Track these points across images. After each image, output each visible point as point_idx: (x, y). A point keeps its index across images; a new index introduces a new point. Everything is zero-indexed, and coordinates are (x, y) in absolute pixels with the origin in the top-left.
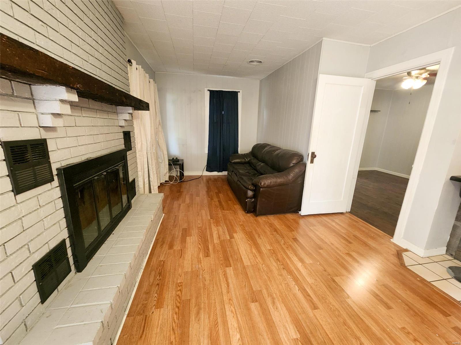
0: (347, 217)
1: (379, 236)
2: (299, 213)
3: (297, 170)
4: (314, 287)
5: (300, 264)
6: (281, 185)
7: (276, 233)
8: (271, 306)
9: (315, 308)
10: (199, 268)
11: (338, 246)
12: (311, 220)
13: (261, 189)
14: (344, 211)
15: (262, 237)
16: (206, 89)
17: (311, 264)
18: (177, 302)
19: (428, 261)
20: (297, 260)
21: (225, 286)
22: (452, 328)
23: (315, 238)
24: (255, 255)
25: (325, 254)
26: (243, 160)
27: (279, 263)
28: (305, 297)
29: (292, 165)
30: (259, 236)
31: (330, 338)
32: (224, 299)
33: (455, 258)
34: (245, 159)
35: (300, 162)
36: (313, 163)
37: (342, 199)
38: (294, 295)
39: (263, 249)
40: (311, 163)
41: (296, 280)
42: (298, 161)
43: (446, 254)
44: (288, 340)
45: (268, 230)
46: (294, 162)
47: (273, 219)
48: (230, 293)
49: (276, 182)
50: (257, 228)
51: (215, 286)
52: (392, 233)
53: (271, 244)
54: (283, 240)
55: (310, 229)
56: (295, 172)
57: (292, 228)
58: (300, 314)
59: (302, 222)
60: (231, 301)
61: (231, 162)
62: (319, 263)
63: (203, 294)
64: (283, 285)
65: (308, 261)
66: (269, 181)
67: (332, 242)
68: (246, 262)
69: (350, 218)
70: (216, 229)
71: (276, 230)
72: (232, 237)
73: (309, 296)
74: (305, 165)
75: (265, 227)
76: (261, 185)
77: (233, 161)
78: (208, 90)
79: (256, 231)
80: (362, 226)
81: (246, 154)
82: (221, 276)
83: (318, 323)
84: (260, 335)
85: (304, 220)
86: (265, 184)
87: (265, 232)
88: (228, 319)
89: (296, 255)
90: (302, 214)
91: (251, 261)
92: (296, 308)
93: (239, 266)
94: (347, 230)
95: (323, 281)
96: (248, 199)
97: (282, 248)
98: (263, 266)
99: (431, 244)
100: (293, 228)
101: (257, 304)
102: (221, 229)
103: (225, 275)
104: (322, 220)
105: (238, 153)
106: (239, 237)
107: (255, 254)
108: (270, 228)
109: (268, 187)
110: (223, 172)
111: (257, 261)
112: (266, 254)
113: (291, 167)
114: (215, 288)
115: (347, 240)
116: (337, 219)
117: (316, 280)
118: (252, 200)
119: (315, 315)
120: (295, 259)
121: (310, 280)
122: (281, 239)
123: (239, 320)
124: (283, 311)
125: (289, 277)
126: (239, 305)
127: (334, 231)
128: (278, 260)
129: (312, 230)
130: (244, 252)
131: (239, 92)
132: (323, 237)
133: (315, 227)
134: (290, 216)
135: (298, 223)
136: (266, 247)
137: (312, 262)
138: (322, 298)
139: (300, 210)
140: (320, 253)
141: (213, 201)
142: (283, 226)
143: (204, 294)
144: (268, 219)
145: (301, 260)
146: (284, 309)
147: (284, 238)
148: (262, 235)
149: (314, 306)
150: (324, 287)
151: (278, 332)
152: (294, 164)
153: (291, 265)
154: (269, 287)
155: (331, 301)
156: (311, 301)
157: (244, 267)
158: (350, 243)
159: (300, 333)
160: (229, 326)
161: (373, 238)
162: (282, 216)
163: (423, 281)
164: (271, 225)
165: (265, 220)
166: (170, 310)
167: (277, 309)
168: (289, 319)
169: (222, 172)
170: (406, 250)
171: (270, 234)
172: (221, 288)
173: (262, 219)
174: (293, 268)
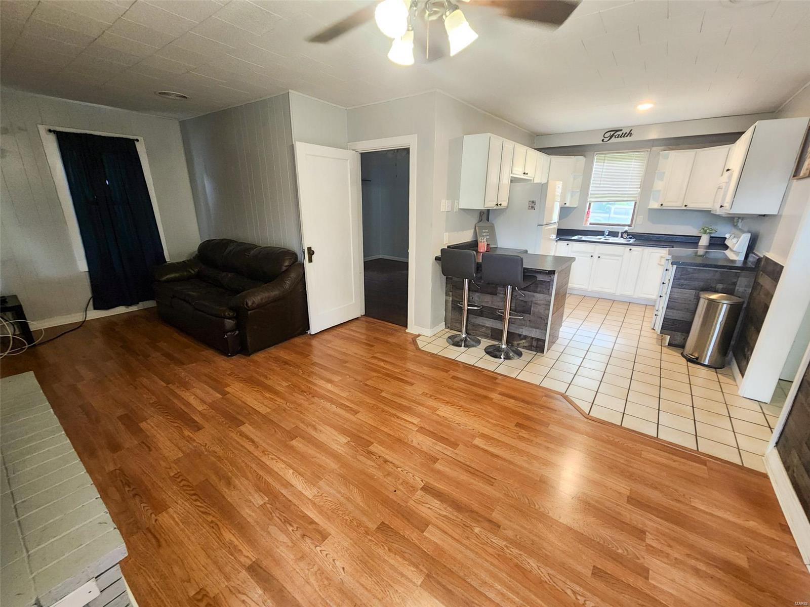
0: (363, 321)
1: (396, 331)
2: (309, 333)
3: (293, 275)
4: (349, 398)
5: (330, 385)
6: (276, 300)
7: (287, 365)
8: (313, 433)
9: (356, 412)
10: (195, 447)
11: (362, 353)
12: (326, 336)
13: (249, 312)
14: (359, 315)
15: (271, 377)
16: (42, 130)
17: (340, 380)
18: (188, 492)
19: (434, 338)
20: (324, 382)
21: (249, 444)
22: (452, 378)
23: (336, 355)
24: (273, 399)
25: (351, 366)
26: (185, 273)
27: (306, 394)
28: (345, 410)
29: (284, 268)
30: (266, 377)
31: (375, 427)
32: (256, 455)
33: (451, 329)
34: (190, 272)
35: (294, 263)
36: (312, 262)
37: (354, 301)
38: (333, 413)
39: (278, 388)
40: (309, 262)
41: (331, 401)
42: (292, 262)
43: (446, 328)
44: (341, 446)
45: (274, 366)
46: (287, 264)
47: (274, 351)
48: (259, 447)
49: (269, 298)
50: (258, 370)
51: (234, 450)
52: (405, 325)
53: (286, 380)
54: (300, 370)
55: (328, 347)
56: (291, 278)
57: (305, 353)
58: (345, 424)
59: (314, 342)
60: (266, 452)
61: (159, 281)
62: (348, 376)
63: (223, 466)
64: (319, 410)
65: (336, 378)
66: (259, 298)
67: (355, 352)
68: (263, 410)
69: (366, 322)
70: (189, 394)
71: (286, 363)
72: (224, 394)
73: (348, 407)
74: (302, 266)
75: (269, 364)
76: (248, 307)
77: (165, 278)
78: (50, 131)
79: (257, 373)
80: (380, 326)
81: (186, 262)
82: (236, 438)
83: (363, 422)
84: (313, 458)
85: (317, 339)
86: (254, 302)
87: (272, 370)
88: (271, 467)
89: (323, 378)
90: (313, 333)
91: (270, 406)
92: (340, 422)
93: (256, 418)
94: (367, 335)
95: (356, 389)
96: (228, 334)
97: (304, 379)
98: (288, 404)
99: (434, 324)
100: (307, 353)
101: (298, 438)
102: (198, 392)
103: (242, 434)
104: (337, 332)
105: (166, 262)
106: (236, 389)
107: (270, 398)
108: (277, 363)
109: (260, 306)
110: (140, 303)
111: (277, 403)
112: (286, 392)
113: (284, 272)
114: (236, 452)
115: (369, 345)
116: (353, 326)
117: (350, 392)
118: (236, 333)
119: (357, 418)
120: (322, 383)
121: (344, 395)
122: (297, 369)
123: (284, 461)
124: (328, 430)
125: (322, 401)
126: (278, 450)
127: (354, 340)
128: (302, 391)
129: (330, 347)
130: (256, 402)
131: (137, 140)
132: (344, 350)
133: (332, 343)
134: (298, 340)
135: (310, 345)
136: (281, 385)
137: (340, 378)
138: (360, 402)
139: (309, 329)
140: (346, 367)
141: (150, 358)
142: (293, 355)
143: (224, 464)
144: (269, 353)
145: (330, 381)
146: (328, 428)
147: (300, 367)
148: (270, 375)
149: (355, 412)
150: (359, 393)
151: (329, 447)
152: (288, 267)
153: (320, 391)
154: (304, 419)
155: (368, 401)
156: (351, 410)
157: (264, 416)
158: (372, 346)
159: (349, 437)
160: (276, 470)
161: (392, 334)
162: (286, 344)
163: (432, 355)
164: (277, 359)
165: (263, 356)
166: (183, 503)
167: (321, 432)
168: (336, 433)
169: (138, 304)
170: (419, 335)
171: (281, 370)
172: (246, 448)
173: (259, 357)
174: (323, 392)
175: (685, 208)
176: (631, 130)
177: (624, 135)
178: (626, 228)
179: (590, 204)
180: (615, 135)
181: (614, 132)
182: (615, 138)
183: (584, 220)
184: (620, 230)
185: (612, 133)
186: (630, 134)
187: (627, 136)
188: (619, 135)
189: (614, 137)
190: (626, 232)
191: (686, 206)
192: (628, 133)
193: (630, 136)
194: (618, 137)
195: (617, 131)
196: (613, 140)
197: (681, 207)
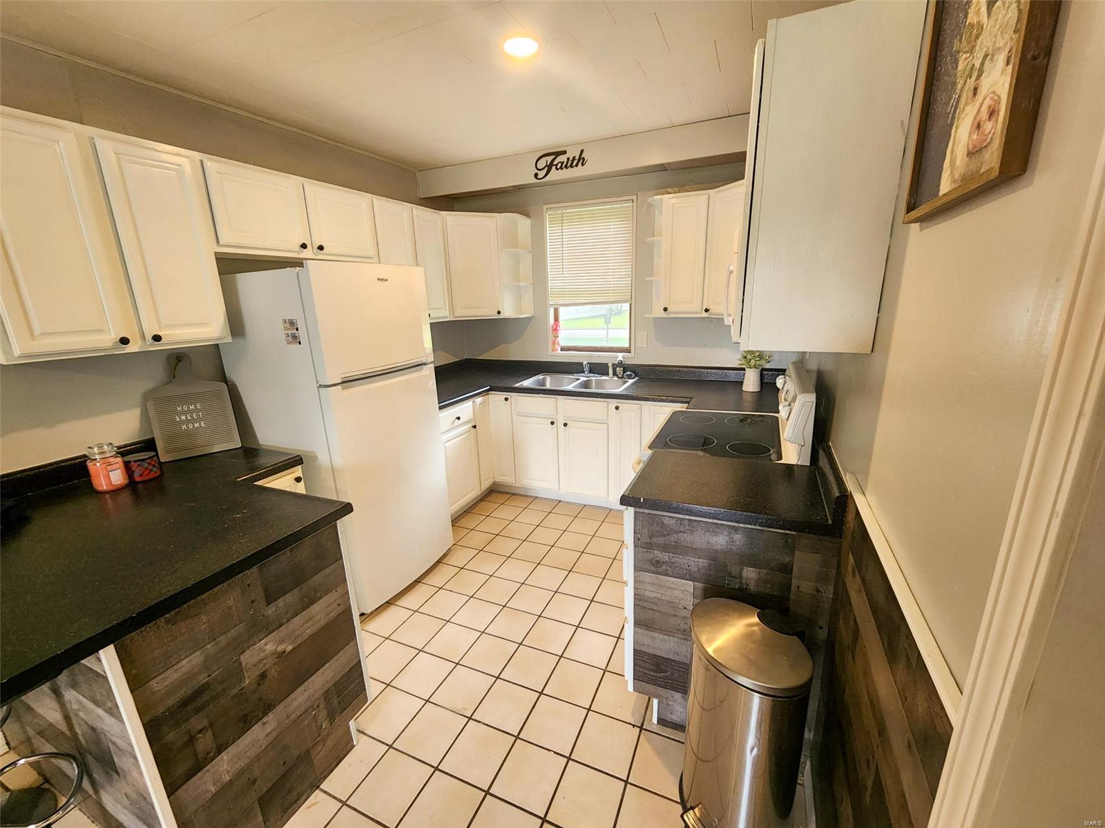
175: (705, 315)
176: (582, 151)
177: (571, 164)
178: (620, 356)
179: (556, 311)
180: (555, 163)
181: (554, 156)
182: (557, 169)
183: (550, 343)
184: (609, 359)
185: (550, 159)
186: (581, 160)
187: (577, 165)
188: (562, 163)
189: (554, 167)
190: (620, 364)
191: (707, 310)
192: (577, 158)
193: (583, 165)
194: (561, 168)
195: (557, 154)
196: (555, 175)
197: (699, 313)
